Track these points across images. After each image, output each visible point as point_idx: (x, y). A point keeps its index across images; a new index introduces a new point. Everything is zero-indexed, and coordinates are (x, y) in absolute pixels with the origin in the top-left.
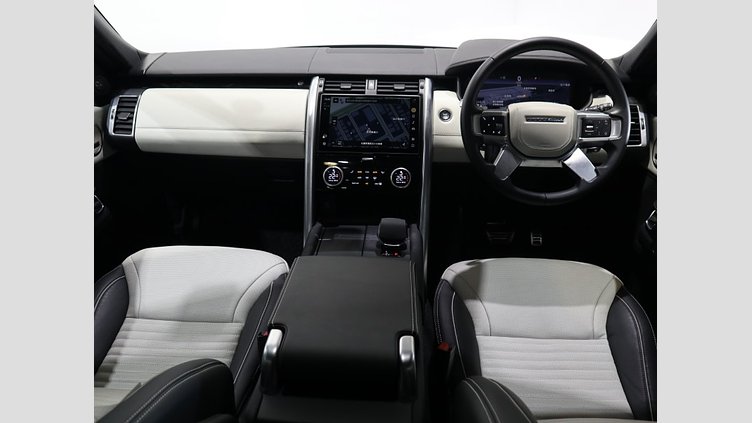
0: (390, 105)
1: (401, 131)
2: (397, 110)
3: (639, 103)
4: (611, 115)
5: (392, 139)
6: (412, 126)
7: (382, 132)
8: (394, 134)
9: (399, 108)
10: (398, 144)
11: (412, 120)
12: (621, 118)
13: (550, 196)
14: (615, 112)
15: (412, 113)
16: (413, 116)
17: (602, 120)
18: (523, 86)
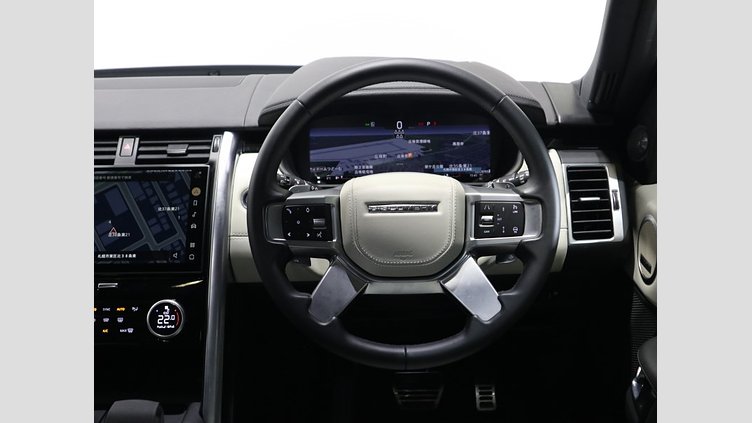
0: (155, 184)
1: (172, 232)
2: (166, 193)
3: (611, 161)
4: (523, 196)
5: (155, 246)
6: (191, 221)
7: (136, 235)
8: (159, 238)
9: (170, 187)
10: (165, 254)
11: (192, 209)
12: (540, 201)
13: (412, 351)
14: (528, 190)
15: (193, 198)
16: (195, 203)
17: (508, 206)
18: (407, 138)
